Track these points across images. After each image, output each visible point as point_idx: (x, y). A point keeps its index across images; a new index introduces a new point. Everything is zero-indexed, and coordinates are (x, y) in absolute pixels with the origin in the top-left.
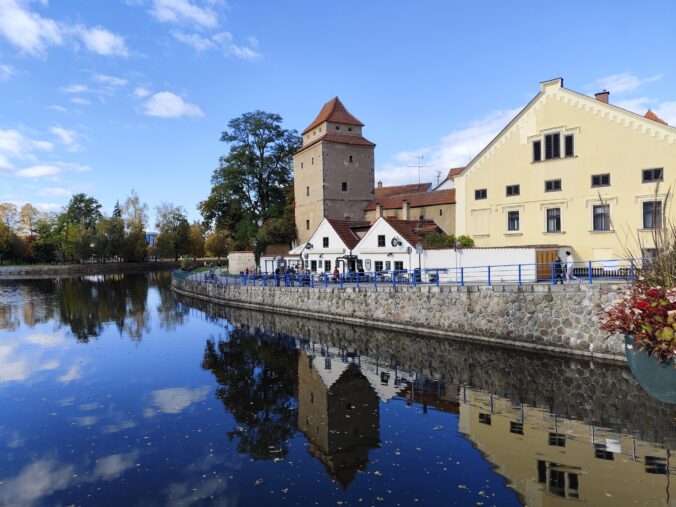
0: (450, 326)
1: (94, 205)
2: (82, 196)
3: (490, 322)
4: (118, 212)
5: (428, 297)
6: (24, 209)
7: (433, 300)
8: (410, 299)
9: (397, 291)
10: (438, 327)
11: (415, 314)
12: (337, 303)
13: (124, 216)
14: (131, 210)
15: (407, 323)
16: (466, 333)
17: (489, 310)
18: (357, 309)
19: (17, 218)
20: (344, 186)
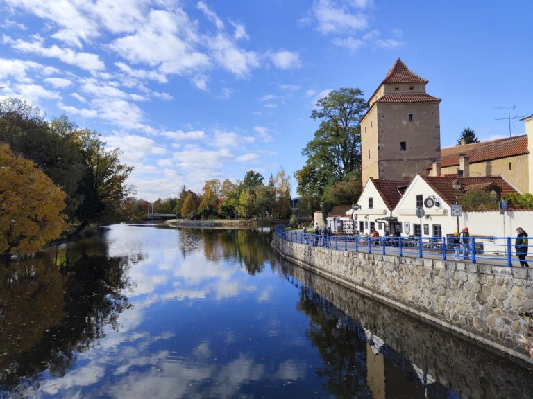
0: (455, 317)
1: (260, 178)
2: (252, 172)
3: (507, 322)
4: (272, 184)
5: (432, 274)
6: (225, 183)
7: (437, 278)
8: (413, 274)
9: (401, 263)
10: (442, 315)
11: (418, 293)
12: (351, 269)
13: (276, 185)
14: (280, 180)
15: (410, 304)
16: (474, 332)
17: (506, 303)
18: (366, 278)
19: (221, 189)
20: (403, 145)
